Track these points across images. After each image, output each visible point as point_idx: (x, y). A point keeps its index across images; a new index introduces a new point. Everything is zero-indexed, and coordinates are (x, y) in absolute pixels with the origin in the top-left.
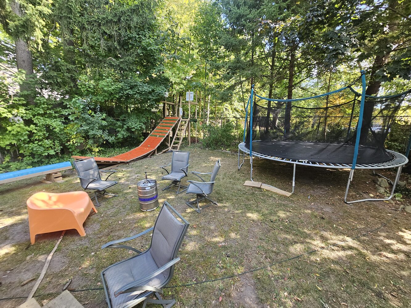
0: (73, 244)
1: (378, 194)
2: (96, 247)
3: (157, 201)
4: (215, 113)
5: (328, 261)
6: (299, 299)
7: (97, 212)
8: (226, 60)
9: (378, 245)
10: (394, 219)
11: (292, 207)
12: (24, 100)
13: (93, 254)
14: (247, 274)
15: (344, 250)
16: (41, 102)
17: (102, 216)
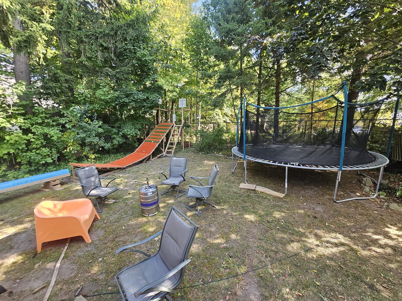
0: (80, 251)
1: (364, 193)
2: (103, 253)
3: (159, 205)
4: (206, 119)
5: (324, 257)
6: (300, 294)
7: (99, 218)
8: (216, 69)
9: (367, 241)
10: (380, 216)
11: (286, 207)
12: (22, 110)
13: (100, 259)
14: (250, 273)
15: (337, 247)
16: (39, 112)
17: (105, 222)
